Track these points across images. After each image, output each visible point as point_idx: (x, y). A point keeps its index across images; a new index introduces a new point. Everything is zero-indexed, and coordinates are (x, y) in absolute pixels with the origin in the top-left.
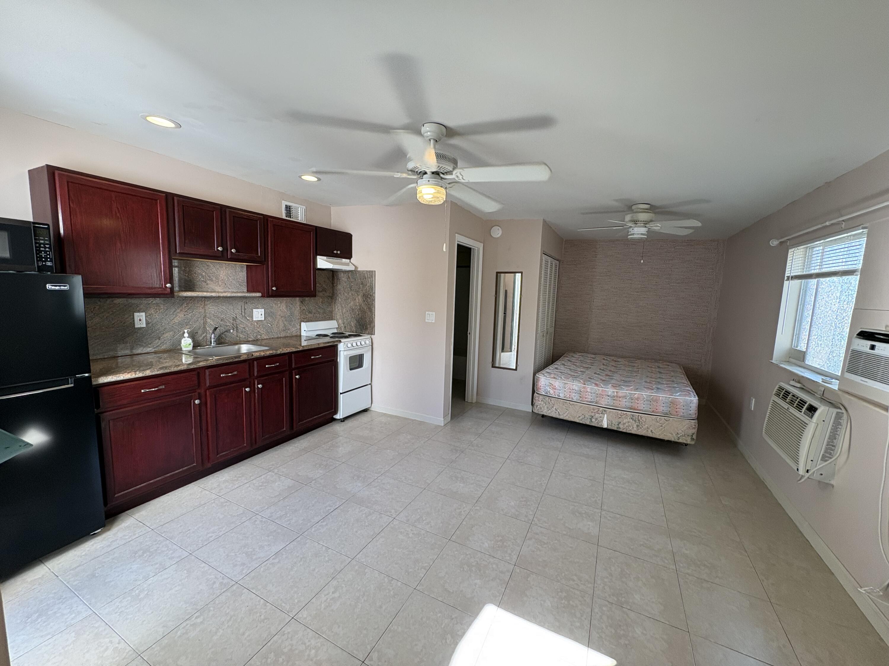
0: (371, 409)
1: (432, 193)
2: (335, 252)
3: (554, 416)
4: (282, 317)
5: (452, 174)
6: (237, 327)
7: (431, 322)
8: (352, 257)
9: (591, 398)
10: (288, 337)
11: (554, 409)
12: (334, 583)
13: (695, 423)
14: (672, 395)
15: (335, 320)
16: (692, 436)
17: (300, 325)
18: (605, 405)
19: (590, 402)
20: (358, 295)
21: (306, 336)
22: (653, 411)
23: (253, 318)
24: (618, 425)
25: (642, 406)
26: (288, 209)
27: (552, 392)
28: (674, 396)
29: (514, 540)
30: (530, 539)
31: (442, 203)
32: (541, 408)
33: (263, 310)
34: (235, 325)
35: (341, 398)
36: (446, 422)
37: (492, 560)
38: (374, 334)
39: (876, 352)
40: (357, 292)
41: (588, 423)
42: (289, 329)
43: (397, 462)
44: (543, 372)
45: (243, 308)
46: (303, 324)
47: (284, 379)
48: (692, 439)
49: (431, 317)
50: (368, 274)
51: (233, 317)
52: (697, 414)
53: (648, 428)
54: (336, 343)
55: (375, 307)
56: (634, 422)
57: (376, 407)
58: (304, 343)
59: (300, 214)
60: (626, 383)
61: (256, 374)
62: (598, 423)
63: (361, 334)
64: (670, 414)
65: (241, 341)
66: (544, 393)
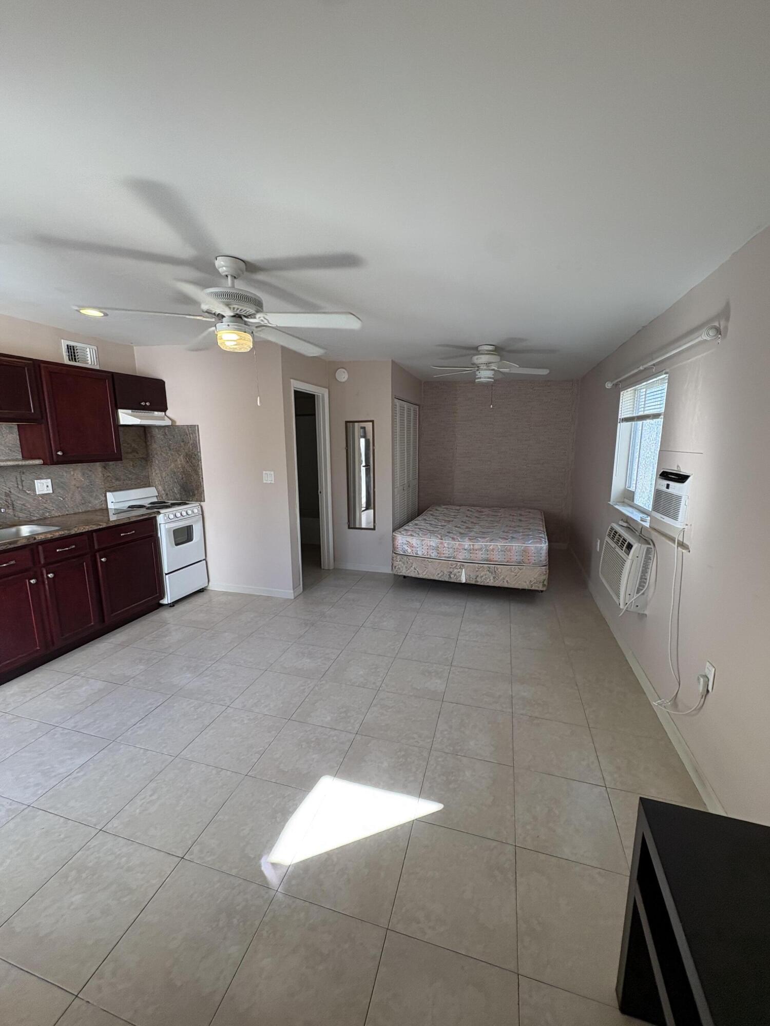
0: (209, 588)
1: (235, 339)
2: (143, 404)
3: (413, 576)
4: (78, 488)
5: (255, 318)
6: (13, 505)
7: (270, 483)
8: (167, 409)
9: (448, 553)
10: (88, 511)
11: (412, 568)
12: (152, 785)
13: (546, 569)
14: (524, 544)
15: (153, 486)
16: (543, 582)
17: (106, 496)
18: (464, 559)
19: (448, 557)
20: (179, 455)
21: (115, 509)
22: (508, 561)
23: (36, 492)
24: (476, 578)
25: (497, 557)
26: (71, 350)
27: (409, 550)
28: (526, 544)
29: (359, 709)
30: (375, 705)
31: (249, 350)
32: (399, 568)
33: (50, 480)
34: (10, 501)
35: (167, 579)
36: (297, 594)
37: (333, 733)
38: (204, 501)
39: (669, 491)
40: (178, 451)
41: (447, 580)
42: (90, 502)
43: (236, 645)
44: (401, 529)
45: (19, 479)
46: (109, 494)
47: (85, 563)
48: (544, 585)
49: (269, 477)
50: (190, 429)
51: (6, 492)
52: (547, 560)
53: (504, 579)
54: (153, 516)
55: (202, 469)
56: (490, 574)
57: (214, 586)
58: (113, 518)
59: (89, 356)
60: (483, 535)
61: (42, 561)
62: (457, 578)
63: (187, 502)
64: (523, 562)
65: (21, 522)
66: (401, 553)
